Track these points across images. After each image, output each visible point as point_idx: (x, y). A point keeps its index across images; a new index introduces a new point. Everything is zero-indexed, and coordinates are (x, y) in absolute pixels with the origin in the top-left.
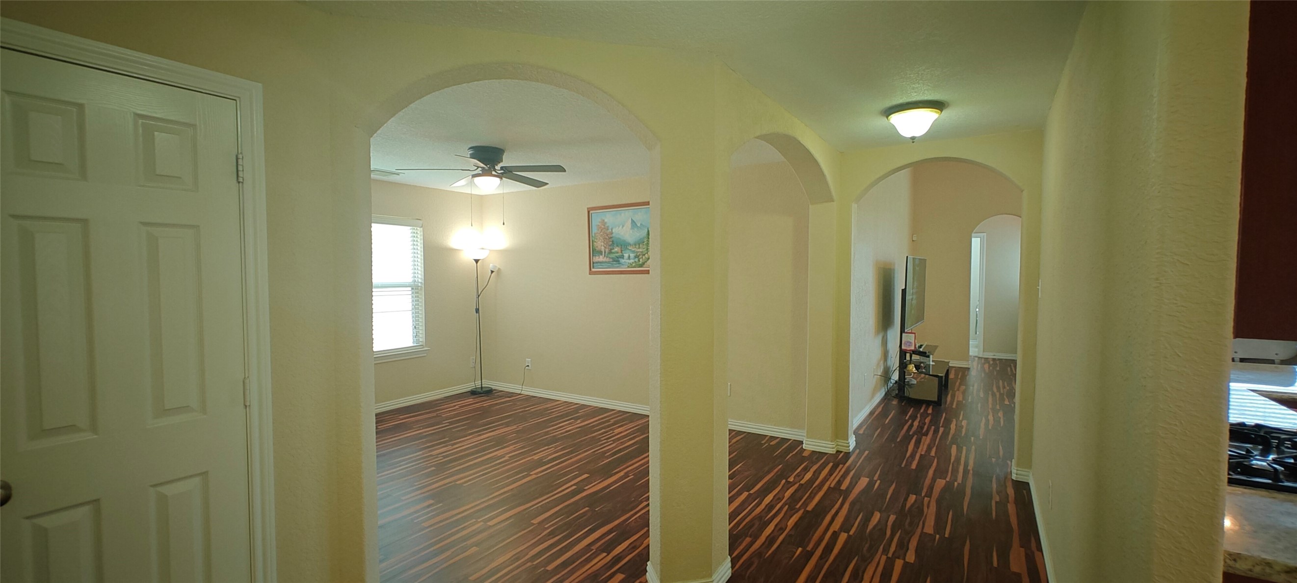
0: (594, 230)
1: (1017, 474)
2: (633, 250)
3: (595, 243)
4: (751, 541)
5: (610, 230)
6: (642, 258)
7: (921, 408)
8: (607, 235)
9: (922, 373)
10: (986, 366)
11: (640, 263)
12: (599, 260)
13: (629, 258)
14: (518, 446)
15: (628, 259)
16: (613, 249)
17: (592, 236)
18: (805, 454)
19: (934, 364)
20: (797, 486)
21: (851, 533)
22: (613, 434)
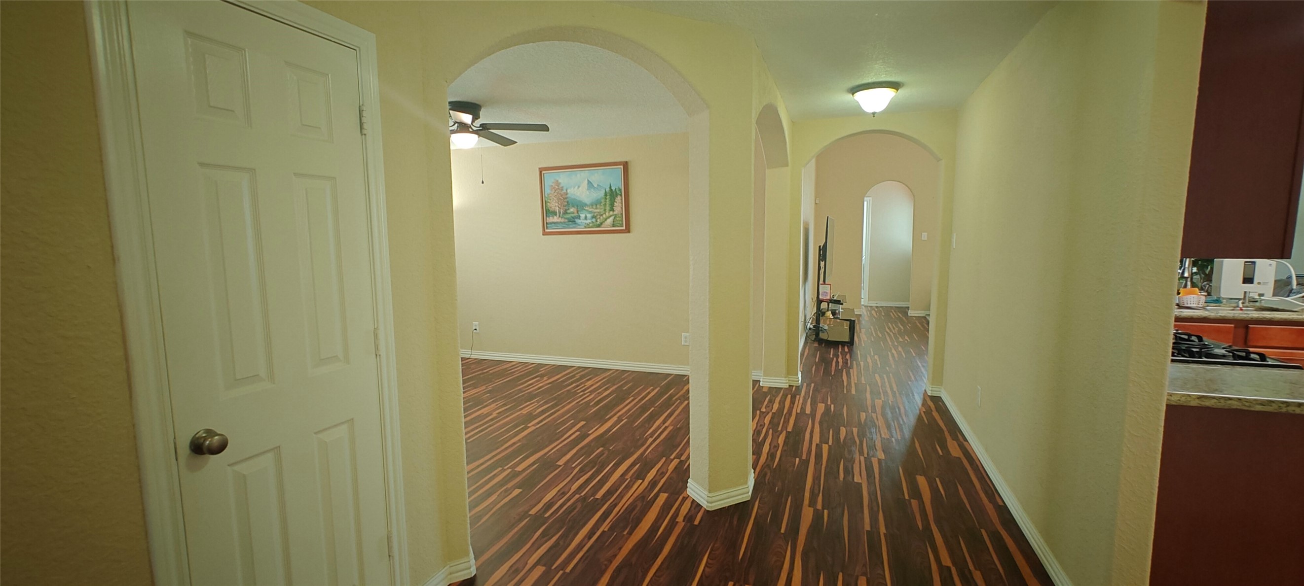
0: (547, 191)
1: (932, 391)
2: (590, 210)
3: (548, 204)
4: (756, 457)
5: (565, 191)
6: (600, 218)
7: (838, 348)
8: (562, 196)
9: (838, 318)
10: (873, 312)
11: (598, 223)
12: (553, 220)
13: (586, 218)
14: (500, 403)
15: (585, 220)
16: (569, 209)
17: (545, 197)
18: (765, 390)
19: (842, 311)
20: (770, 414)
21: (830, 443)
22: (586, 387)
